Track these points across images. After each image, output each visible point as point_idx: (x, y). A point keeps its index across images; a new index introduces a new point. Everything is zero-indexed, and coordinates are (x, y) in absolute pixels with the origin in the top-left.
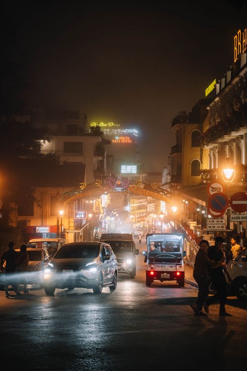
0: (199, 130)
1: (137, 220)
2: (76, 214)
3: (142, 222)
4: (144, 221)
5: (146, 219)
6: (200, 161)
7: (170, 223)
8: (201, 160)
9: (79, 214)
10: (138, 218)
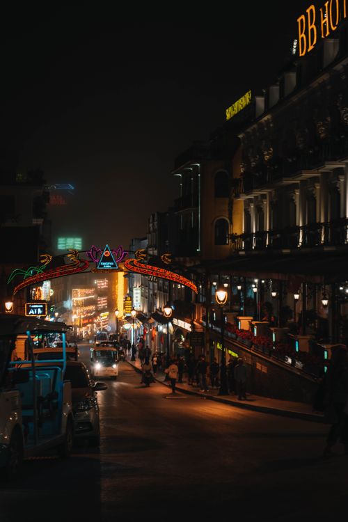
0: (226, 171)
1: (82, 322)
2: (29, 309)
3: (89, 325)
4: (92, 323)
5: (95, 321)
6: (228, 221)
7: (172, 323)
8: (231, 219)
9: (34, 309)
10: (84, 319)
